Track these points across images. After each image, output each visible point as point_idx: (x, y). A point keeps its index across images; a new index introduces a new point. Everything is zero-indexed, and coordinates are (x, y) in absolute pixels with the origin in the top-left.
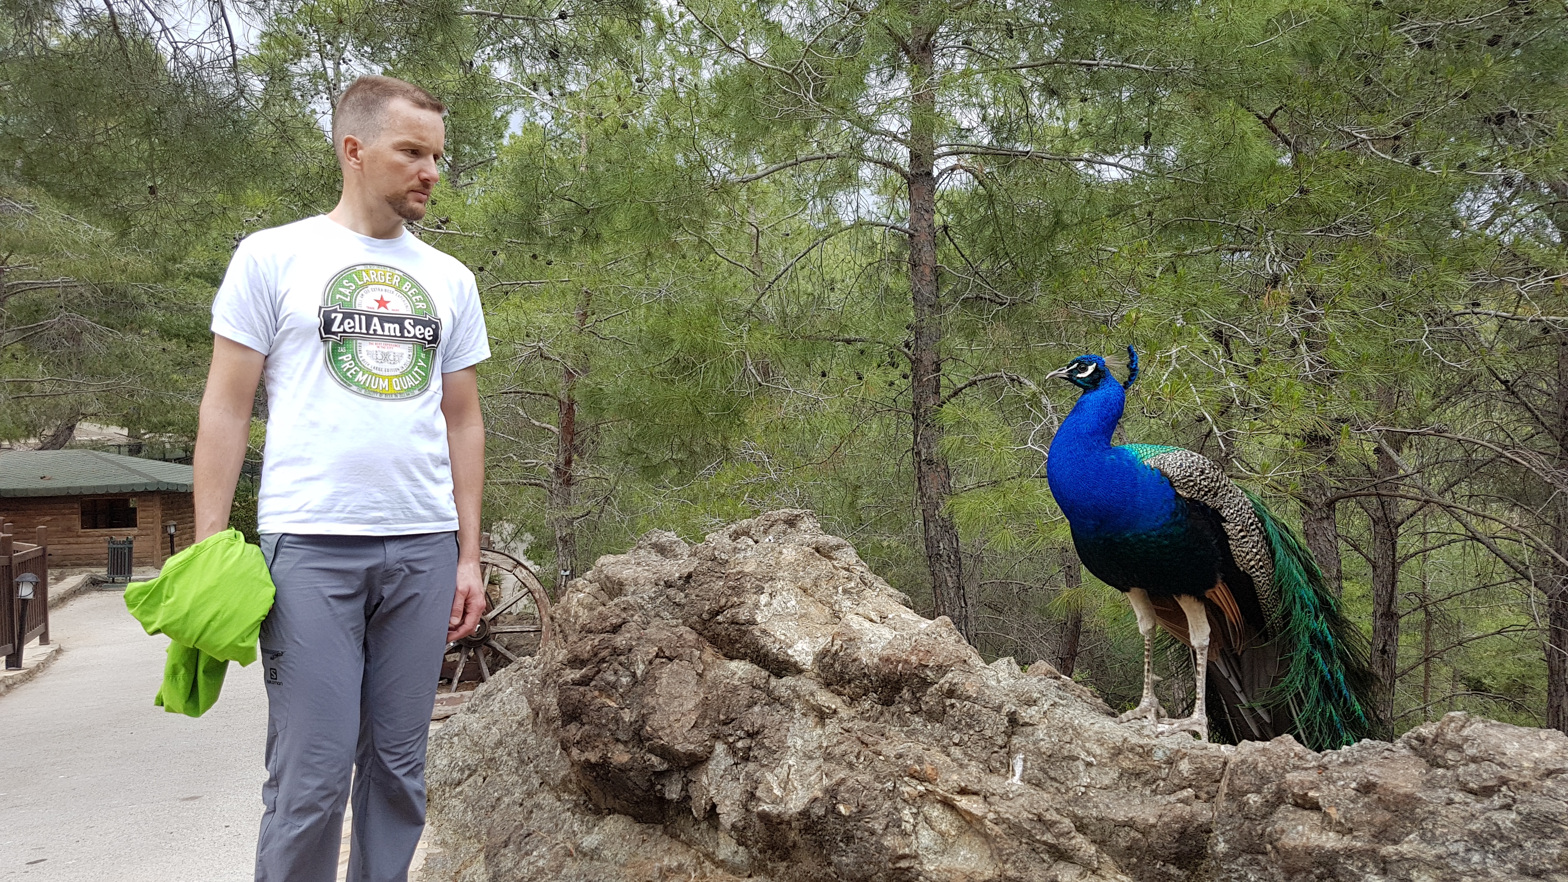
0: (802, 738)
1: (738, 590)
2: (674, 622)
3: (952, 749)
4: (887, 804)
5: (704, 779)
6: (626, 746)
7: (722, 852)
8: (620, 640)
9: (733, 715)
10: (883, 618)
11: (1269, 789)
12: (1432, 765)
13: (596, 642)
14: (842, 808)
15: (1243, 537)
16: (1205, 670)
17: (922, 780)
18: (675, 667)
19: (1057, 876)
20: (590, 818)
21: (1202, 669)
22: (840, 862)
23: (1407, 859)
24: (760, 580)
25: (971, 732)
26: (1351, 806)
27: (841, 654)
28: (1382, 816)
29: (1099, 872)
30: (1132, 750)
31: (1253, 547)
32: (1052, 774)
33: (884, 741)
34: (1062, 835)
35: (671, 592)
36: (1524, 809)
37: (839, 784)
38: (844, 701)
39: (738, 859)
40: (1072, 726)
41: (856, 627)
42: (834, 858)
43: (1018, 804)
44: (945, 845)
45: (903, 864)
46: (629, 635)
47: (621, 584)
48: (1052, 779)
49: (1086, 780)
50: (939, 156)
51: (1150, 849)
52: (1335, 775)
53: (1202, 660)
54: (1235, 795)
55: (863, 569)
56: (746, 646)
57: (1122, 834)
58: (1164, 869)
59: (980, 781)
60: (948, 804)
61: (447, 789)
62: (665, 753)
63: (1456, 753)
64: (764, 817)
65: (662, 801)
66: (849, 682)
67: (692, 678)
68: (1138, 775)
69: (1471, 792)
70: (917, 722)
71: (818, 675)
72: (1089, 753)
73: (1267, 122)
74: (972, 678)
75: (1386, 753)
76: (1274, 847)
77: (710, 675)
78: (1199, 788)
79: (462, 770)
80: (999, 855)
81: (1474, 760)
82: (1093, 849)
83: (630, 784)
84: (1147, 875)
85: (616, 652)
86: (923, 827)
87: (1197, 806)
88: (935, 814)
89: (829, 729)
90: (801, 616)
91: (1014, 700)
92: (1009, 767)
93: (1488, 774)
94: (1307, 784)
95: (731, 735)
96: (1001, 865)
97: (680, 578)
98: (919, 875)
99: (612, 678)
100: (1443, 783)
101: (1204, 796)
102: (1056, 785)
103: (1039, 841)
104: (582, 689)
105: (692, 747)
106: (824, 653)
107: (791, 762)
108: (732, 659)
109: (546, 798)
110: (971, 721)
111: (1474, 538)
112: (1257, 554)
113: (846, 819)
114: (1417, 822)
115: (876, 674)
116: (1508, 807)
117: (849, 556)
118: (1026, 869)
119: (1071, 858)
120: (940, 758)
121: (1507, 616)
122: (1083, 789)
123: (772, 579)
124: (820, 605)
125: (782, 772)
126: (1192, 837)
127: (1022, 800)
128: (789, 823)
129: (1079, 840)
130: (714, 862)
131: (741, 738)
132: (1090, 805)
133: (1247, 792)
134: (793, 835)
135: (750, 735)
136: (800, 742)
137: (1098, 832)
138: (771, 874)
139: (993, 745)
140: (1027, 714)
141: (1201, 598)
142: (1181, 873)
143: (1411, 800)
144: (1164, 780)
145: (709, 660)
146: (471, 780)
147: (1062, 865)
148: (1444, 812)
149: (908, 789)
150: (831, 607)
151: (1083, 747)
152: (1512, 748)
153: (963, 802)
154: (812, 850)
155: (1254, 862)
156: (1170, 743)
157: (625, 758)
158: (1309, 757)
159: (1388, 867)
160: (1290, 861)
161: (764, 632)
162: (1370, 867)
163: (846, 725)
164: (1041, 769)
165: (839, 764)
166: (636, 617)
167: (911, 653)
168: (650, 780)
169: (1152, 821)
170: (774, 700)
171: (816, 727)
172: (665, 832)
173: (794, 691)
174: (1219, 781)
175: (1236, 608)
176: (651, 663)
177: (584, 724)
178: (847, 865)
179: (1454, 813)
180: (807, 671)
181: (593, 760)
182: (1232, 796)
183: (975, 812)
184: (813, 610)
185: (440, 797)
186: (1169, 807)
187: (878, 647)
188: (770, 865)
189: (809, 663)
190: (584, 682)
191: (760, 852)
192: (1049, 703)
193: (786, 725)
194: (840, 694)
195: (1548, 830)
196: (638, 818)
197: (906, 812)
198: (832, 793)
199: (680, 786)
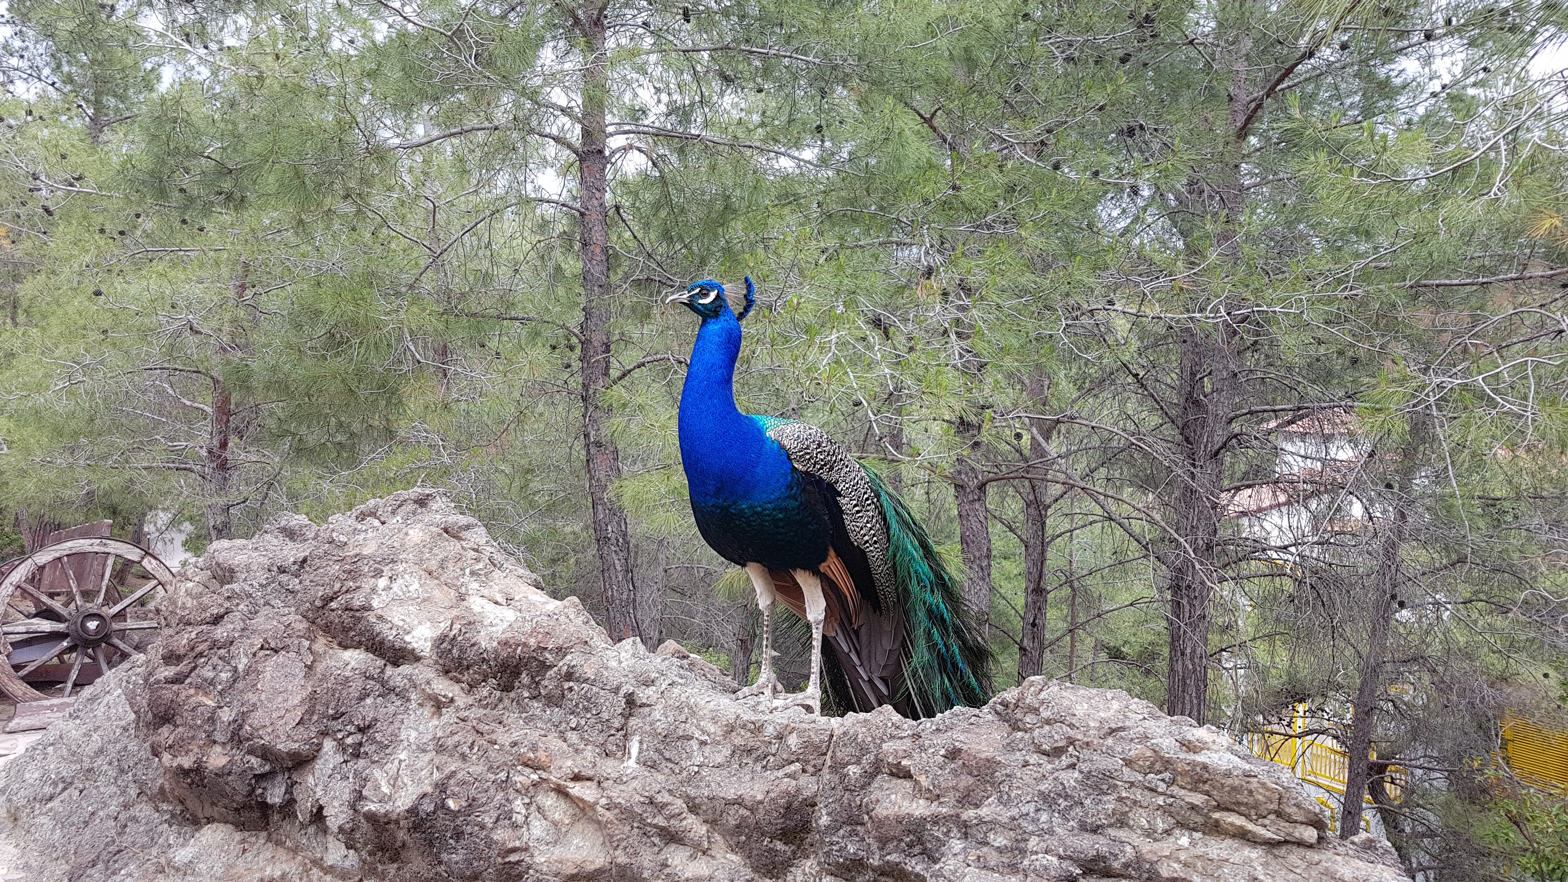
0: (417, 730)
1: (353, 574)
2: (286, 610)
3: (569, 734)
4: (500, 796)
5: (311, 780)
6: (224, 748)
7: (331, 857)
8: (220, 632)
9: (343, 709)
10: (509, 599)
11: (866, 760)
12: (1013, 729)
13: (193, 635)
14: (451, 804)
15: (858, 512)
16: (820, 644)
17: (535, 768)
18: (281, 659)
19: (667, 859)
20: (188, 829)
21: (817, 643)
22: (450, 859)
23: (985, 822)
24: (379, 563)
25: (589, 716)
26: (940, 772)
27: (460, 638)
28: (966, 781)
29: (709, 852)
30: (744, 727)
31: (868, 522)
32: (667, 755)
33: (502, 729)
34: (673, 817)
35: (284, 578)
36: (1085, 767)
37: (449, 778)
38: (462, 689)
39: (347, 864)
40: (688, 705)
41: (477, 609)
42: (444, 856)
43: (631, 788)
44: (558, 834)
45: (513, 858)
46: (232, 626)
47: (232, 571)
48: (669, 760)
49: (699, 760)
50: (611, 135)
51: (758, 826)
52: (927, 743)
53: (817, 636)
54: (838, 767)
55: (493, 550)
56: (361, 634)
57: (732, 812)
58: (771, 846)
59: (595, 765)
60: (561, 792)
61: (38, 806)
62: (266, 754)
63: (1034, 716)
64: (371, 817)
65: (265, 808)
66: (468, 668)
67: (299, 670)
68: (749, 752)
69: (1045, 753)
70: (536, 706)
71: (436, 663)
72: (704, 732)
73: (928, 121)
74: (593, 659)
75: (972, 720)
76: (871, 818)
77: (320, 668)
78: (807, 762)
79: (55, 784)
80: (611, 842)
81: (1048, 722)
82: (703, 829)
83: (228, 789)
84: (755, 852)
85: (215, 645)
86: (536, 818)
87: (804, 780)
88: (549, 803)
89: (444, 719)
90: (425, 600)
91: (633, 681)
92: (624, 749)
93: (1058, 735)
94: (900, 753)
95: (340, 731)
96: (611, 852)
97: (295, 563)
98: (529, 868)
99: (211, 675)
100: (1021, 746)
101: (811, 769)
102: (671, 765)
103: (650, 825)
104: (175, 687)
105: (296, 745)
106: (442, 639)
107: (402, 757)
108: (346, 648)
109: (143, 810)
110: (589, 704)
111: (1111, 519)
112: (871, 529)
113: (455, 814)
114: (997, 785)
115: (495, 659)
116: (1072, 766)
117: (479, 536)
118: (636, 854)
119: (682, 839)
120: (554, 743)
121: (1140, 589)
122: (696, 769)
123: (393, 561)
124: (445, 588)
125: (391, 768)
126: (797, 811)
127: (635, 784)
128: (397, 822)
129: (690, 821)
130: (322, 869)
131: (350, 734)
132: (703, 784)
133: (848, 764)
134: (401, 835)
135: (361, 730)
136: (414, 734)
137: (710, 811)
138: (383, 876)
139: (609, 727)
140: (644, 694)
141: (816, 573)
142: (787, 848)
143: (991, 764)
144: (774, 755)
145: (321, 651)
146: (66, 793)
147: (673, 847)
148: (1019, 775)
149: (520, 778)
150: (457, 590)
151: (698, 726)
152: (1081, 710)
153: (576, 789)
154: (422, 849)
155: (853, 833)
156: (781, 718)
157: (221, 761)
158: (905, 726)
159: (969, 831)
160: (882, 831)
161: (380, 618)
162: (955, 832)
163: (463, 714)
164: (657, 750)
165: (451, 756)
166: (241, 607)
167: (531, 636)
168: (250, 785)
169: (759, 797)
170: (388, 690)
171: (432, 717)
172: (269, 839)
173: (410, 680)
174: (825, 754)
175: (850, 583)
176: (254, 655)
177: (178, 726)
178: (457, 863)
179: (1028, 775)
180: (424, 658)
181: (186, 766)
182: (834, 769)
183: (587, 798)
184: (437, 593)
185: (28, 815)
186: (776, 783)
187: (499, 631)
188: (380, 868)
189: (428, 650)
190: (178, 680)
191: (370, 855)
192: (667, 682)
193: (401, 716)
194: (458, 681)
195: (1105, 787)
196: (240, 826)
197: (518, 802)
198: (442, 787)
199: (283, 789)
